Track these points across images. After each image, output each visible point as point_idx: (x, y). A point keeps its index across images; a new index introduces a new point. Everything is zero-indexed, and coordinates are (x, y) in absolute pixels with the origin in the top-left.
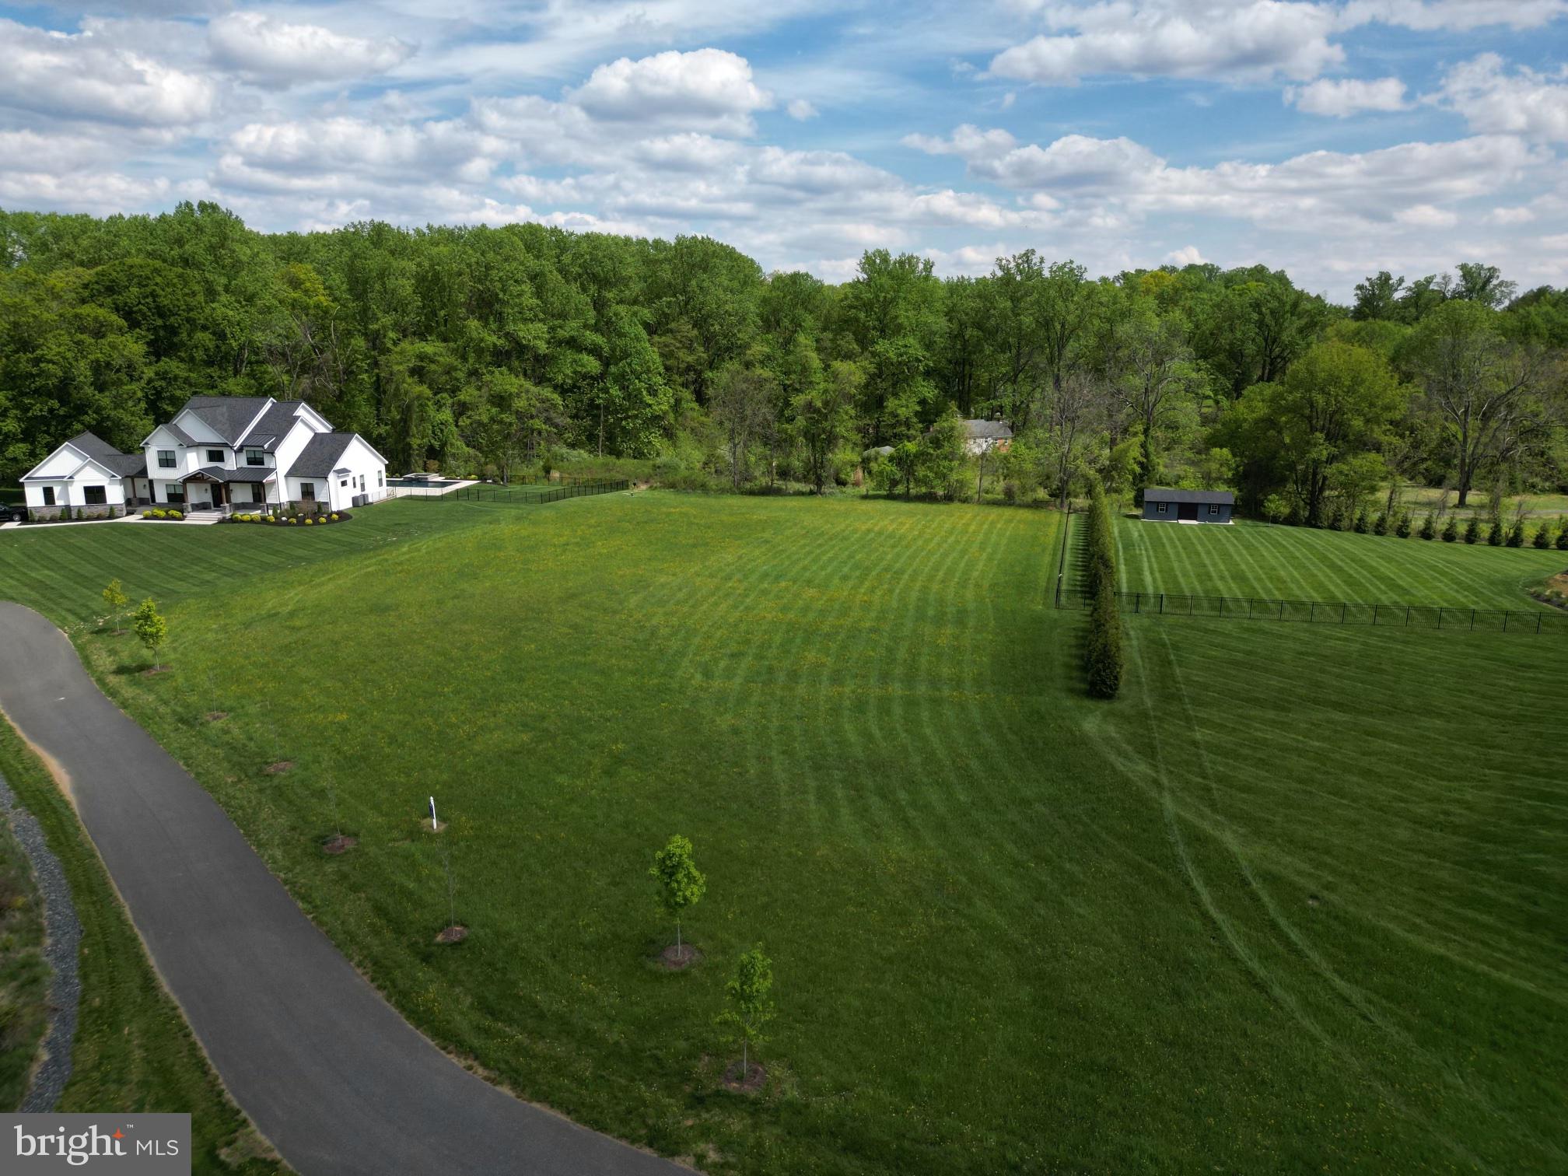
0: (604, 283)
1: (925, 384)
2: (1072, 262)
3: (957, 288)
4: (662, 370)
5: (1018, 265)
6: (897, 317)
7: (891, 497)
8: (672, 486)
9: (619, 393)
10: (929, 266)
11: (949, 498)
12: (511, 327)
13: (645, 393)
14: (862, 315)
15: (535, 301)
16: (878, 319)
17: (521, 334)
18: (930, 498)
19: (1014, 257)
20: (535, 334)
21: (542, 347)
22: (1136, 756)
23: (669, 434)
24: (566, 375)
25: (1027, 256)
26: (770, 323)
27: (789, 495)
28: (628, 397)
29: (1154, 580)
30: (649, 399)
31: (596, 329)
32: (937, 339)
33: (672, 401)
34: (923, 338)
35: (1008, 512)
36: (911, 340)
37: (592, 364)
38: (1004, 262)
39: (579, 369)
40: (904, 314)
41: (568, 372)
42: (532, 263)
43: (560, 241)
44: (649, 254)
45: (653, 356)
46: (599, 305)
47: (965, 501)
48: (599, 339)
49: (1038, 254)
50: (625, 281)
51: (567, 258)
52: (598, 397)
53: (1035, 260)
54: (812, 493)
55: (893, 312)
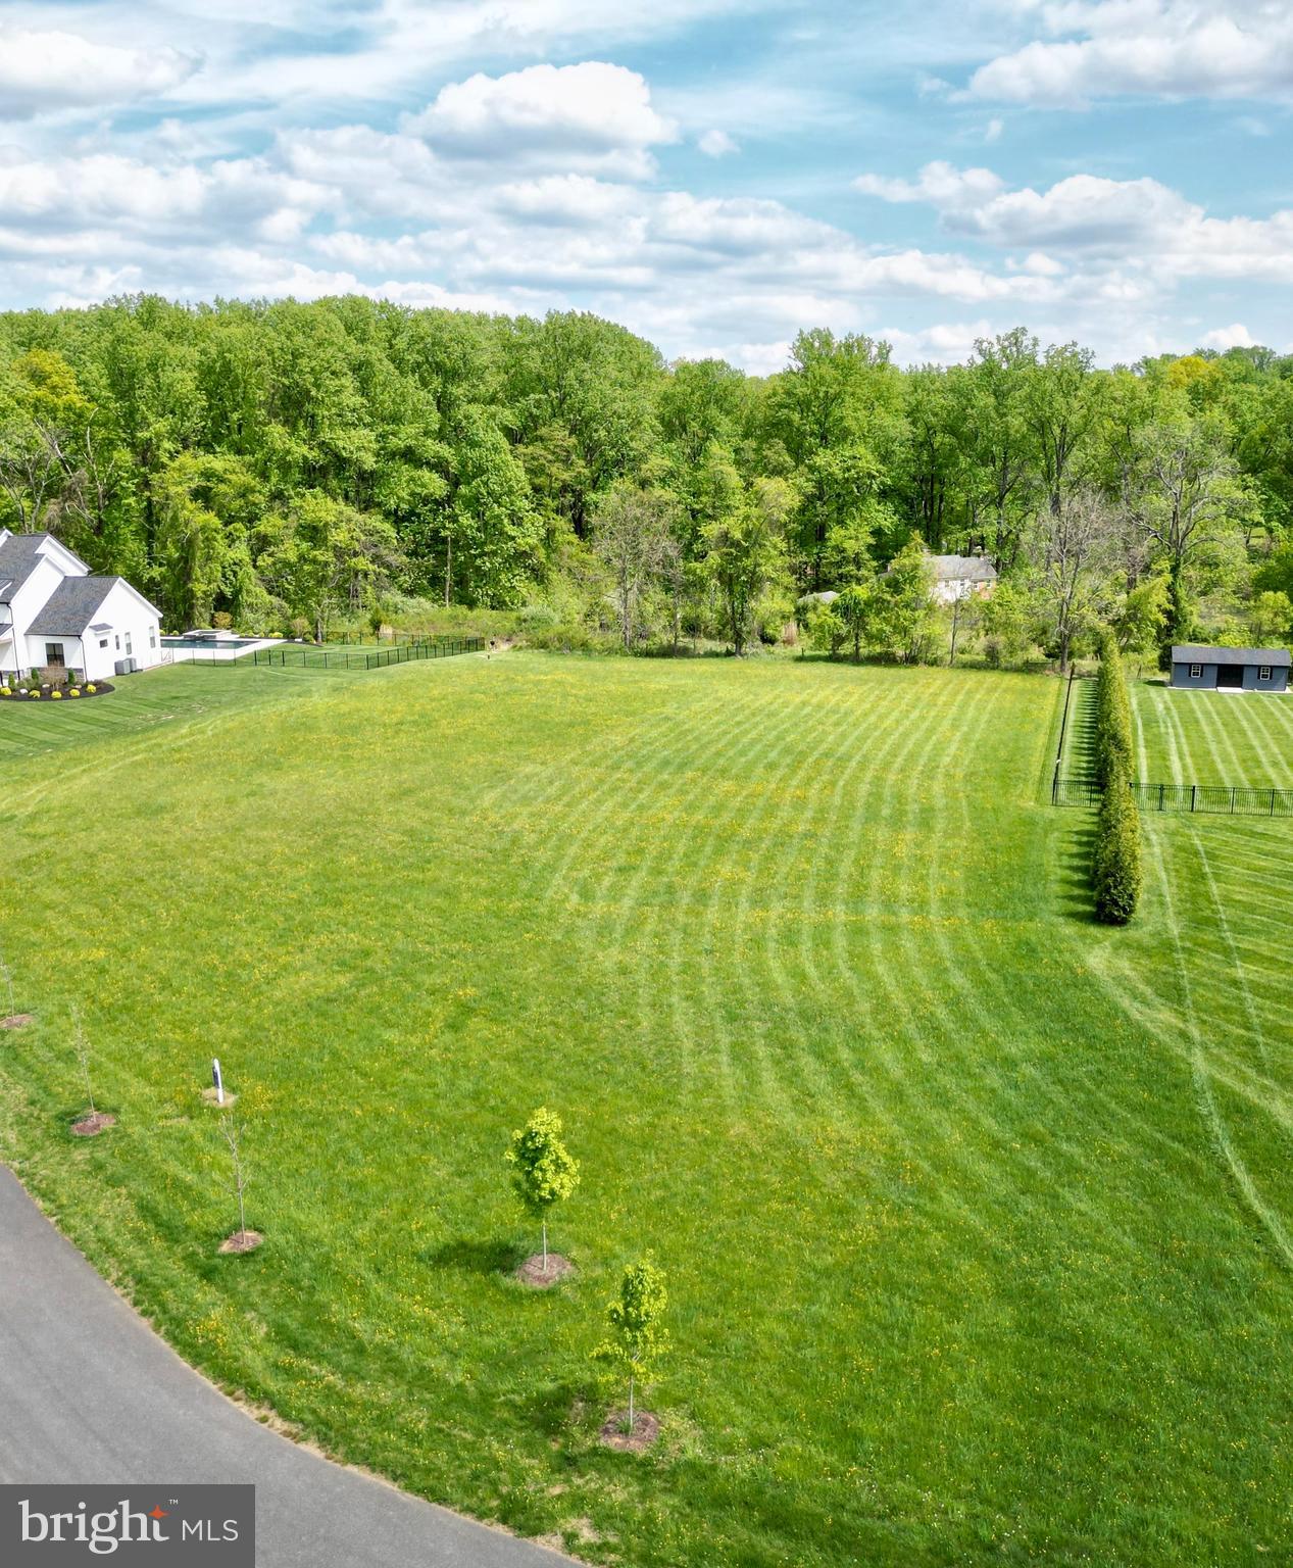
0: (451, 375)
1: (881, 508)
2: (1074, 344)
3: (920, 381)
4: (528, 490)
5: (1003, 349)
6: (842, 418)
7: (834, 658)
8: (543, 645)
9: (472, 522)
10: (885, 351)
11: (911, 660)
12: (326, 435)
13: (506, 521)
14: (796, 417)
15: (358, 400)
16: (818, 422)
17: (340, 444)
18: (886, 660)
19: (998, 338)
20: (359, 444)
21: (369, 462)
22: (1158, 1001)
23: (538, 576)
24: (400, 499)
25: (1015, 338)
26: (673, 427)
27: (699, 656)
28: (484, 527)
29: (1184, 768)
30: (511, 530)
31: (441, 436)
32: (895, 447)
33: (543, 532)
34: (877, 447)
35: (991, 678)
36: (861, 450)
37: (436, 485)
38: (985, 345)
39: (418, 490)
40: (851, 414)
41: (404, 494)
42: (354, 348)
43: (394, 321)
44: (512, 338)
45: (517, 472)
46: (444, 404)
47: (934, 663)
48: (446, 451)
49: (1030, 335)
50: (479, 373)
51: (401, 343)
52: (444, 528)
53: (1027, 341)
54: (729, 654)
55: (837, 413)
